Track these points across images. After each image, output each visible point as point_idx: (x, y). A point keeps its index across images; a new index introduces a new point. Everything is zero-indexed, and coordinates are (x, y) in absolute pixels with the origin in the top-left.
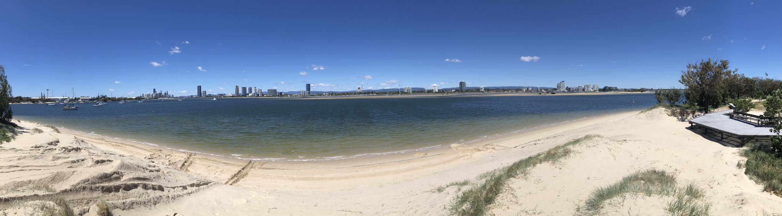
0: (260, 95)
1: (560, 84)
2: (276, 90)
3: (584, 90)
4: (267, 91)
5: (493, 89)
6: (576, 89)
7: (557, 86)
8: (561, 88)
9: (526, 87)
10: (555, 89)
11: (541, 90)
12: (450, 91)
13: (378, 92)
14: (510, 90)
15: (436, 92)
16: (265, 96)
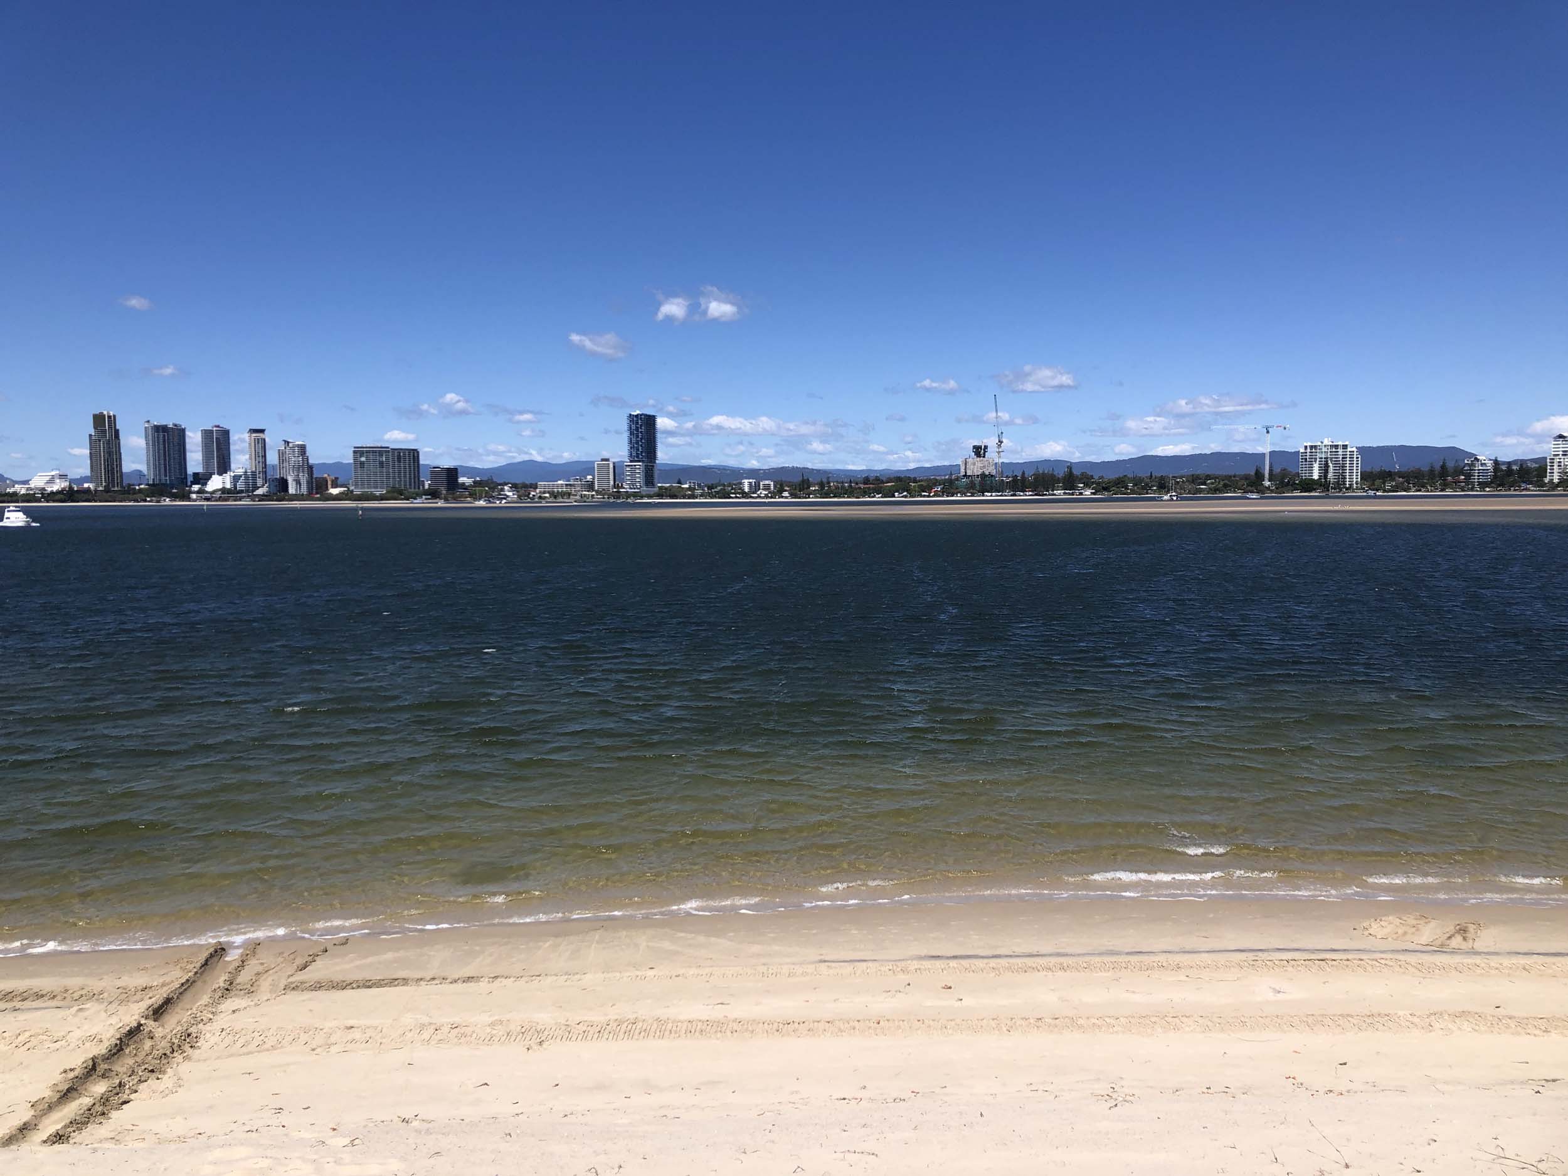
0: (292, 490)
2: (414, 454)
4: (349, 459)
13: (1111, 476)
16: (334, 491)
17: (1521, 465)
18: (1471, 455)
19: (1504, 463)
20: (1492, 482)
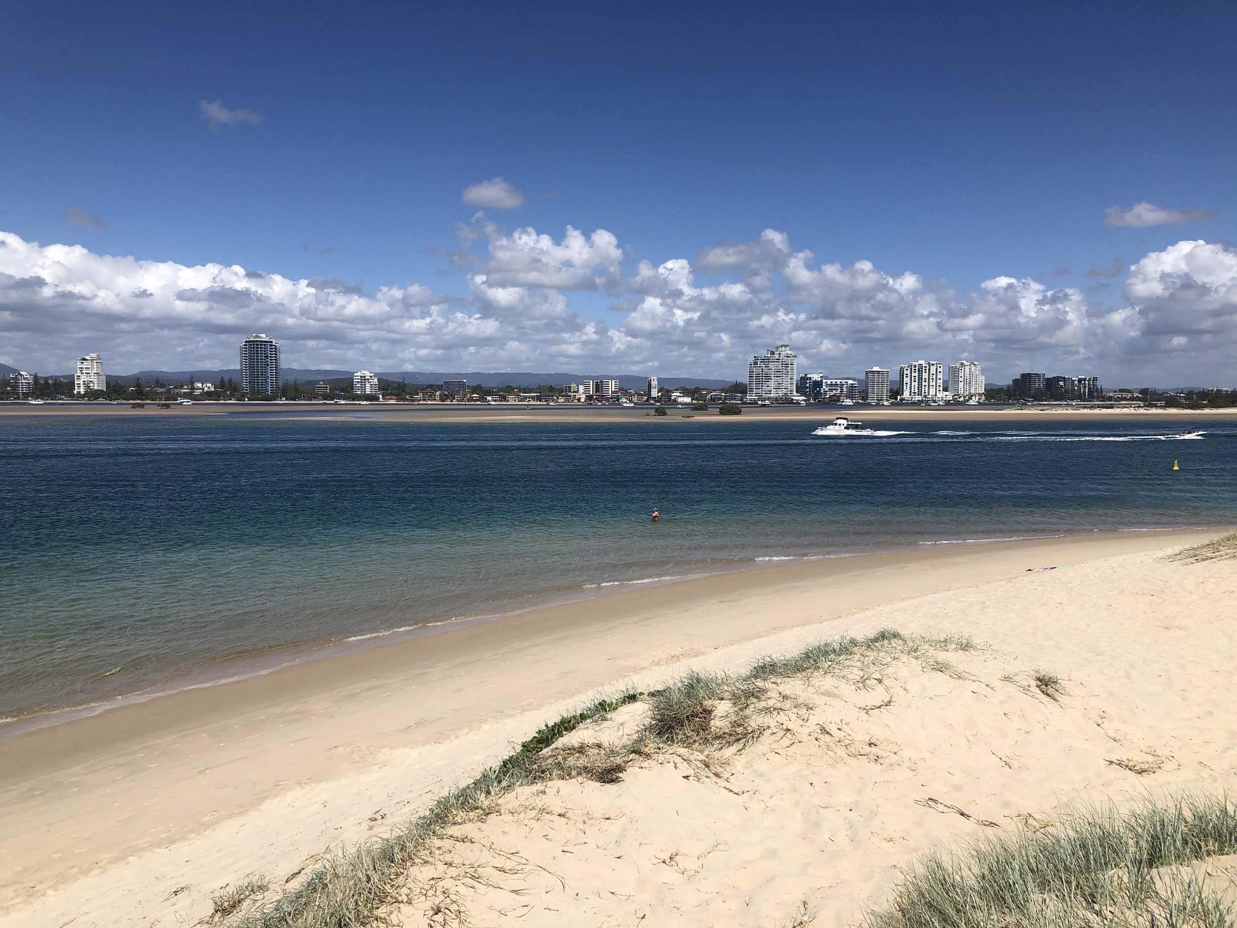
1: (766, 360)
3: (896, 393)
5: (430, 386)
6: (852, 386)
7: (751, 372)
8: (772, 384)
9: (589, 378)
10: (740, 389)
11: (666, 393)
12: (182, 387)
14: (509, 390)
15: (92, 394)
17: (56, 380)
18: (14, 371)
19: (42, 378)
20: (33, 393)
